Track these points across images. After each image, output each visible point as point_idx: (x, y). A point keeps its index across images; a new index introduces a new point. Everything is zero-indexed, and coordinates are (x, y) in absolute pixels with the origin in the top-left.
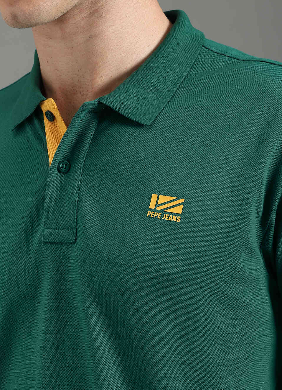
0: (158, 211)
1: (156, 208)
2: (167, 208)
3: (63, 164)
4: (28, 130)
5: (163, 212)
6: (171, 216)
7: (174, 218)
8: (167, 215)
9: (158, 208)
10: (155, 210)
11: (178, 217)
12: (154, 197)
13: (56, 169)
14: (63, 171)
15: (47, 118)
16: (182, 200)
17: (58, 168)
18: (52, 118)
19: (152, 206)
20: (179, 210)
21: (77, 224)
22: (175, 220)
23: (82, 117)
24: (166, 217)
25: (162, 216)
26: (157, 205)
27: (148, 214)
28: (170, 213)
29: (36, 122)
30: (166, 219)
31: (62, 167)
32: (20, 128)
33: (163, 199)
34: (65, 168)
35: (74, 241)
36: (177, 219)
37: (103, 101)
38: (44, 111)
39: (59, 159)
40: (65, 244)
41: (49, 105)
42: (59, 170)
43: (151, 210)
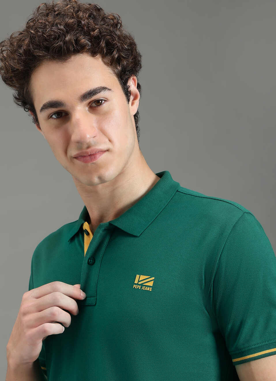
0: (139, 285)
1: (138, 283)
2: (144, 283)
3: (91, 260)
4: (76, 240)
5: (142, 285)
6: (146, 287)
7: (148, 289)
8: (144, 287)
9: (139, 283)
10: (137, 284)
11: (150, 288)
12: (138, 276)
13: (87, 262)
14: (91, 264)
15: (86, 233)
16: (153, 278)
17: (88, 262)
18: (88, 234)
19: (136, 282)
20: (151, 284)
21: (97, 294)
22: (149, 290)
23: (101, 232)
24: (143, 288)
25: (141, 287)
26: (139, 281)
27: (134, 286)
28: (146, 286)
29: (80, 235)
30: (144, 289)
31: (90, 262)
32: (72, 239)
33: (142, 277)
34: (92, 262)
35: (95, 304)
36: (150, 289)
37: (112, 223)
38: (84, 229)
39: (88, 257)
40: (91, 306)
41: (86, 226)
42: (88, 263)
43: (136, 284)
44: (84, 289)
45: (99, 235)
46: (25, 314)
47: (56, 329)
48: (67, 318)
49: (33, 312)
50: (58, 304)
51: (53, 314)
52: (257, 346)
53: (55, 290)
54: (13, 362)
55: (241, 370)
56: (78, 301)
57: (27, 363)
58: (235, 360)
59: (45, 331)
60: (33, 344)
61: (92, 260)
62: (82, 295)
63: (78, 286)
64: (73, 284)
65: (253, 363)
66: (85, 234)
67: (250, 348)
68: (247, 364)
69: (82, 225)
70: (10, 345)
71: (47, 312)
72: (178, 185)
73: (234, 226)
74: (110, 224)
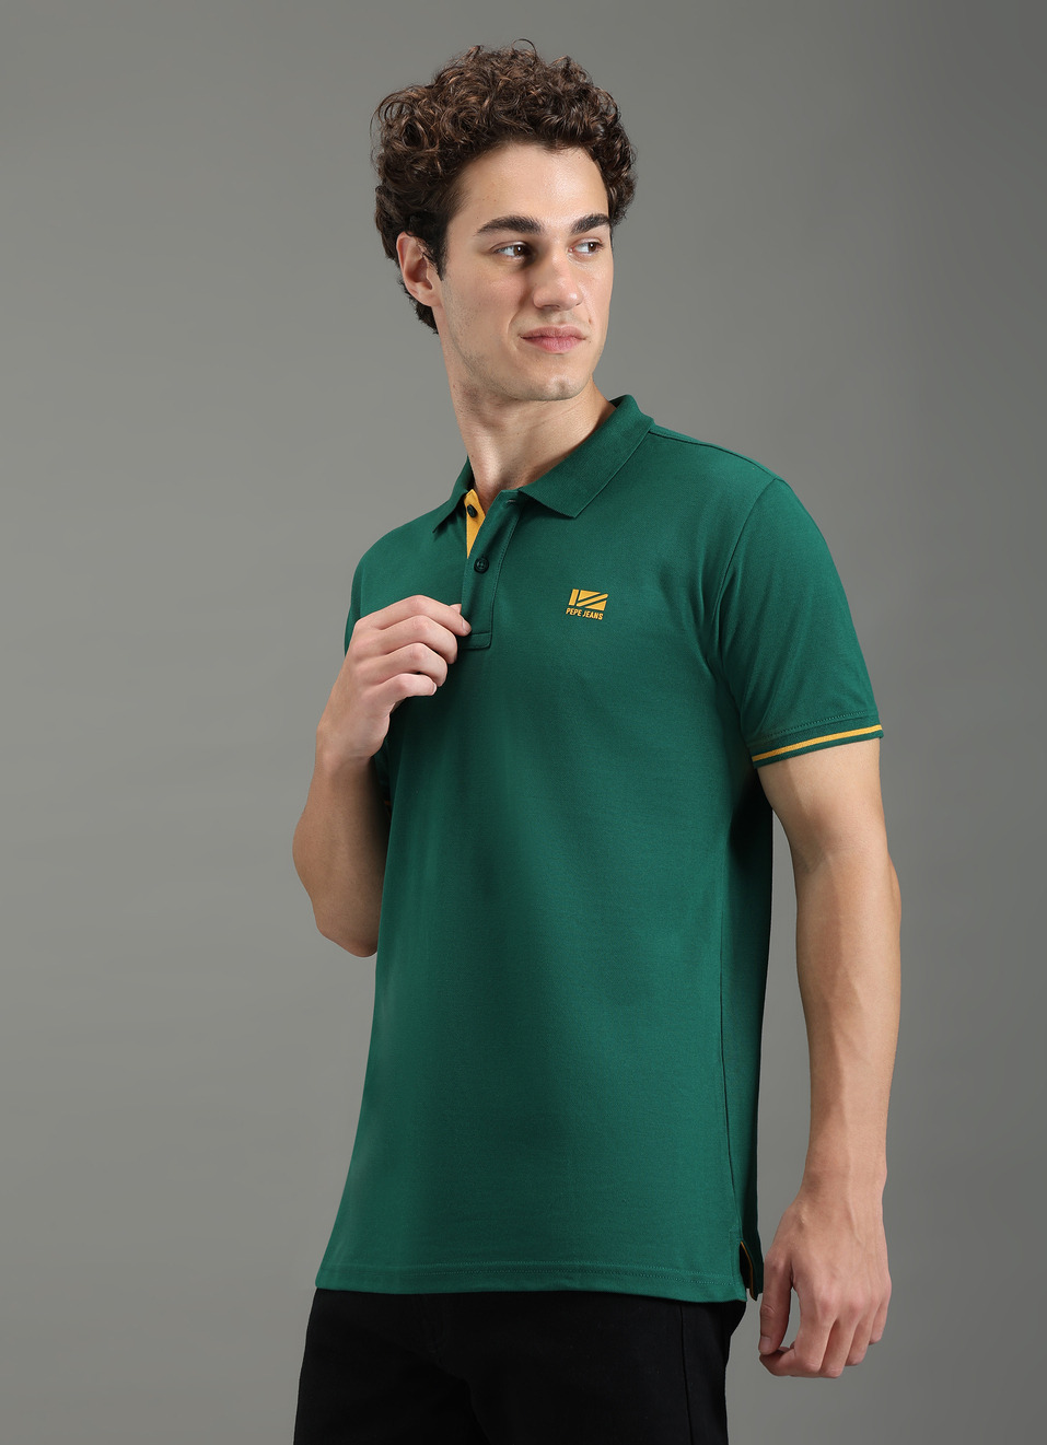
0: (578, 608)
1: (576, 604)
2: (588, 605)
3: (480, 563)
4: (450, 528)
5: (583, 609)
6: (592, 613)
7: (596, 616)
8: (588, 612)
9: (578, 605)
10: (575, 607)
11: (600, 614)
12: (575, 592)
13: (473, 567)
14: (480, 570)
15: (470, 513)
16: (606, 596)
17: (475, 567)
18: (474, 514)
19: (572, 603)
20: (601, 606)
21: (492, 627)
22: (597, 618)
23: (501, 508)
24: (586, 614)
25: (583, 613)
26: (577, 601)
27: (568, 611)
28: (591, 610)
29: (459, 519)
30: (587, 616)
31: (480, 566)
32: (442, 528)
33: (584, 594)
34: (483, 567)
35: (482, 647)
36: (599, 617)
37: (524, 491)
38: (466, 505)
39: (476, 557)
40: (478, 650)
41: (471, 499)
42: (476, 569)
43: (571, 607)
44: (468, 616)
45: (496, 514)
46: (359, 659)
47: (422, 686)
48: (440, 667)
49: (376, 655)
50: (423, 639)
51: (415, 657)
52: (800, 729)
53: (416, 612)
54: (330, 757)
55: (769, 776)
56: (459, 637)
57: (361, 758)
58: (756, 758)
59: (400, 688)
60: (375, 716)
61: (484, 562)
62: (464, 627)
63: (457, 607)
64: (449, 603)
65: (792, 762)
66: (468, 515)
67: (787, 732)
68: (780, 764)
69: (464, 496)
70: (325, 725)
71: (403, 652)
72: (651, 420)
73: (759, 500)
74: (520, 493)
